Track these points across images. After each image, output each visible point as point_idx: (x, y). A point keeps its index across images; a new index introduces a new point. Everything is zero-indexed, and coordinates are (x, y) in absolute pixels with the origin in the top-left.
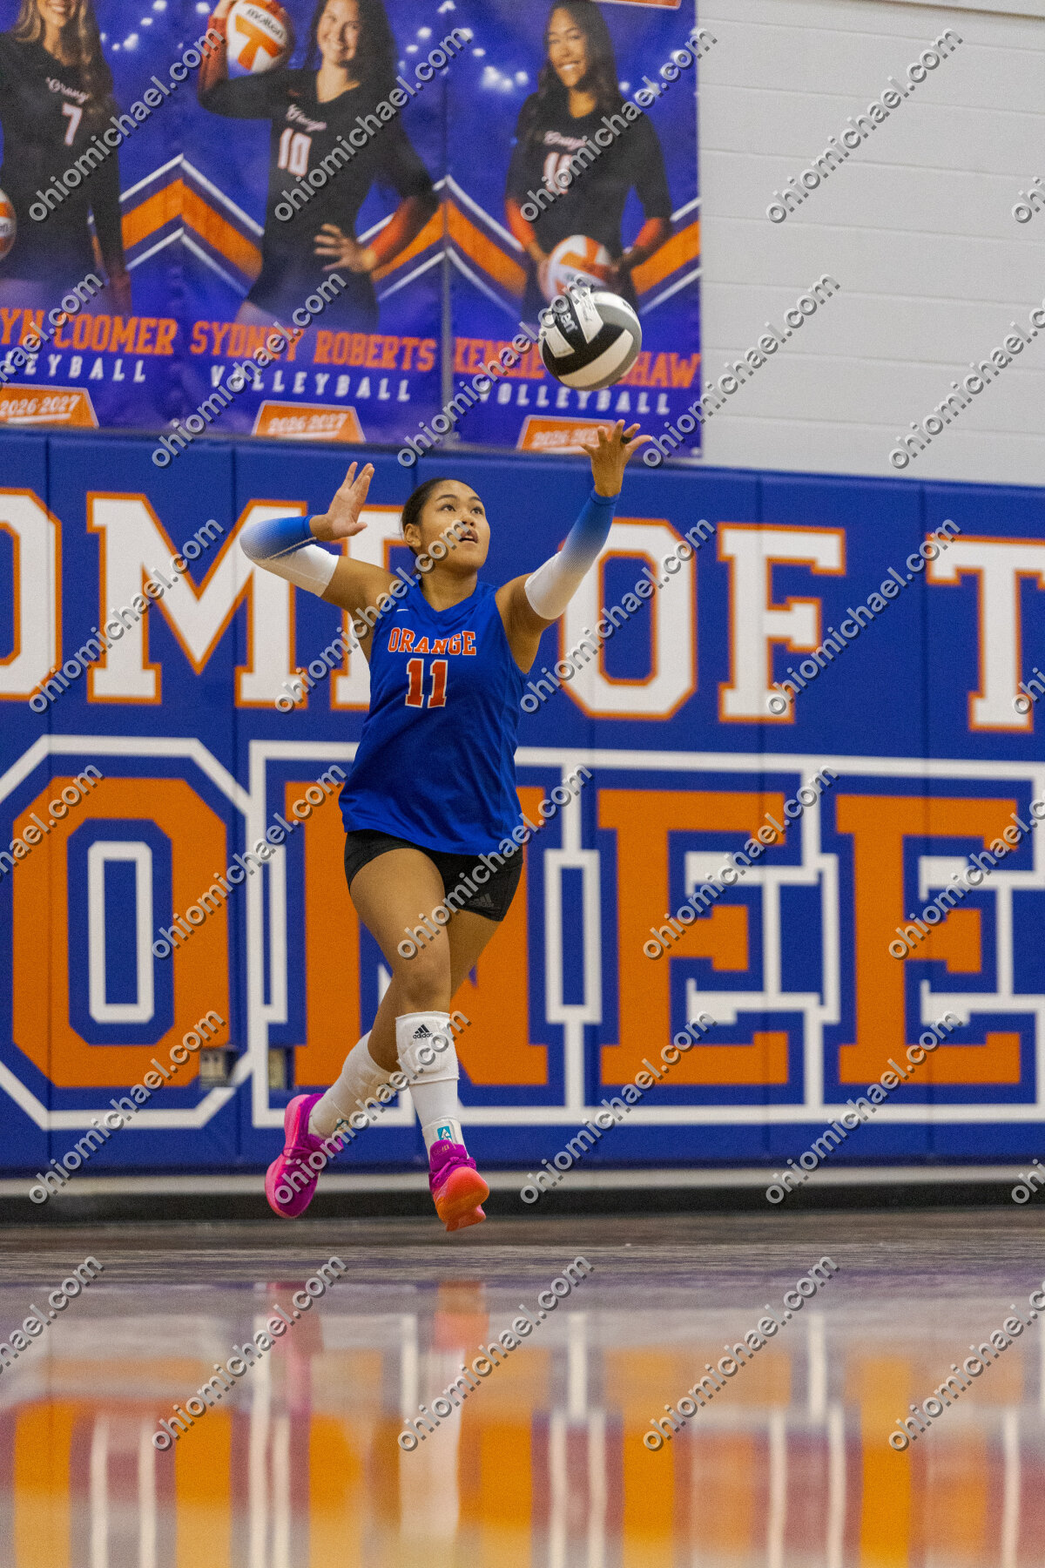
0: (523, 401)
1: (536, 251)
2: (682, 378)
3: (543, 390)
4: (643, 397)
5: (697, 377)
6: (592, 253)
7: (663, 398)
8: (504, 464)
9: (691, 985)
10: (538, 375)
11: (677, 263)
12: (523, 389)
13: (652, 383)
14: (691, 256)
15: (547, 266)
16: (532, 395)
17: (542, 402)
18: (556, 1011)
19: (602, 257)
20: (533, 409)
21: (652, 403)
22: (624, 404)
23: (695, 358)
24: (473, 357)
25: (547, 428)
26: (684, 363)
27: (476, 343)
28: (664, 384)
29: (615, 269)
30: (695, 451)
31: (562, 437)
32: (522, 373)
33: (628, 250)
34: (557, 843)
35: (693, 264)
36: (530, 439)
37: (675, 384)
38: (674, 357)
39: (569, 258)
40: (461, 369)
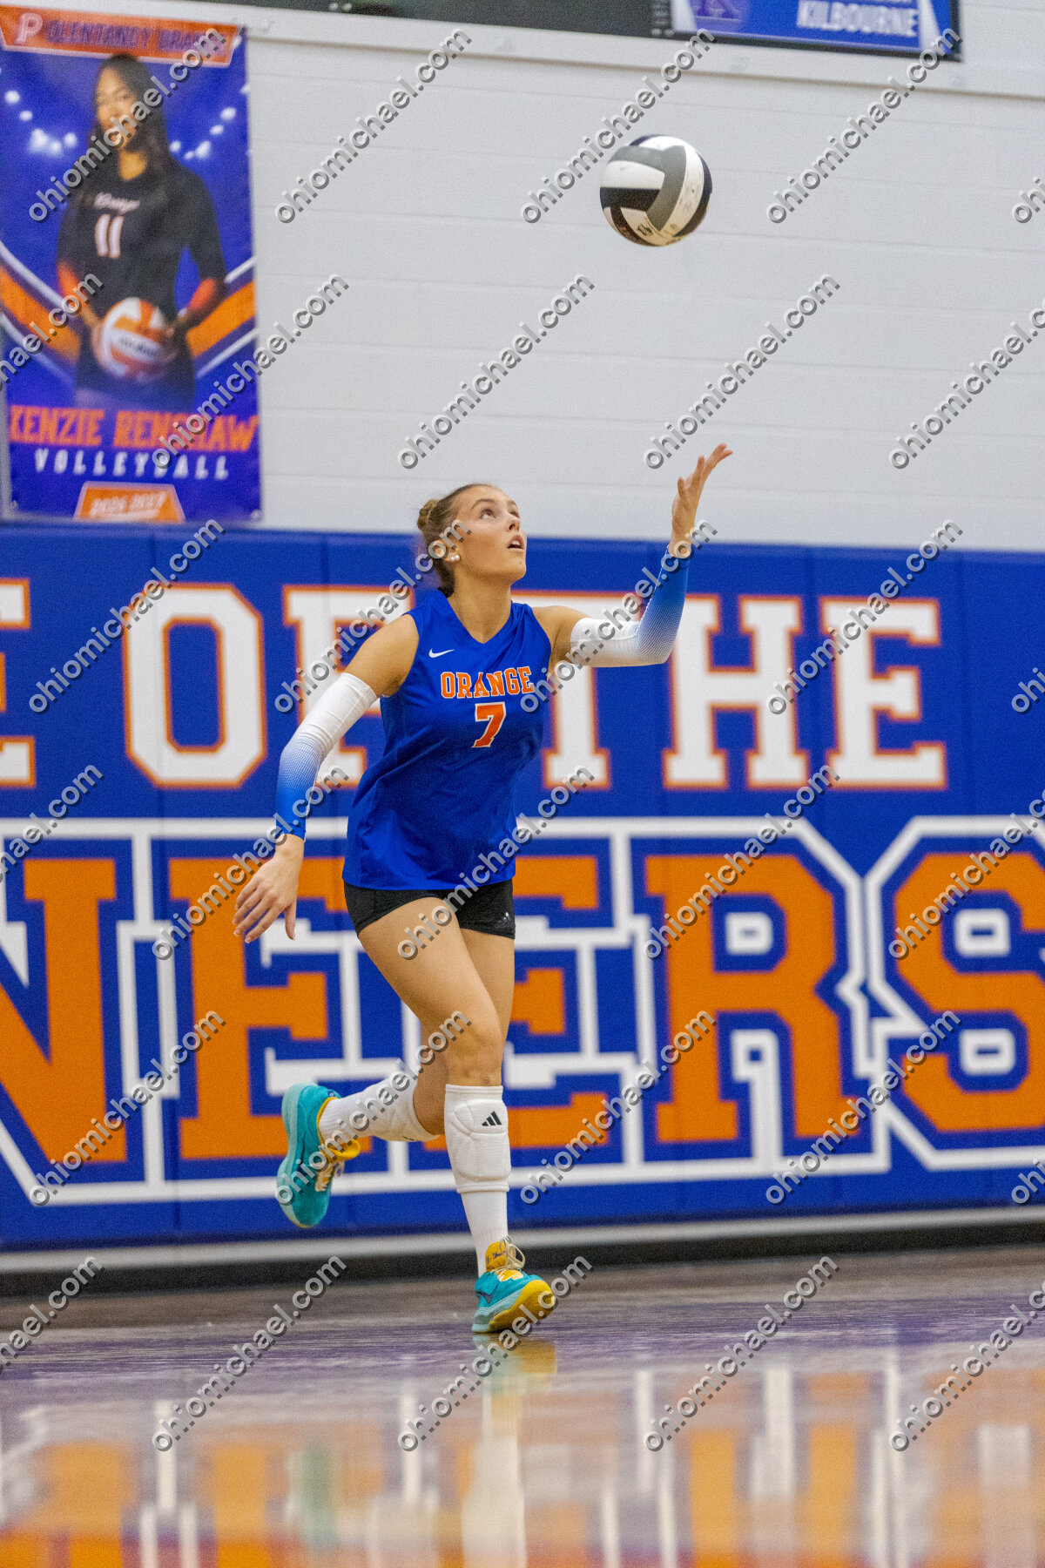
0: (79, 468)
1: (89, 316)
2: (241, 440)
3: (100, 457)
4: (201, 461)
5: (255, 440)
6: (147, 317)
7: (221, 462)
8: (62, 533)
9: (270, 1054)
10: (96, 441)
11: (234, 324)
12: (80, 457)
13: (210, 447)
14: (246, 317)
15: (101, 330)
16: (89, 461)
17: (99, 469)
18: (133, 1084)
19: (156, 321)
20: (89, 475)
21: (210, 466)
22: (182, 469)
23: (253, 421)
24: (29, 425)
25: (104, 495)
26: (242, 426)
27: (30, 411)
28: (222, 447)
29: (170, 331)
30: (255, 514)
31: (120, 504)
32: (79, 440)
33: (183, 313)
34: (129, 915)
35: (249, 325)
36: (88, 507)
37: (234, 446)
38: (232, 419)
39: (123, 323)
40: (16, 437)
